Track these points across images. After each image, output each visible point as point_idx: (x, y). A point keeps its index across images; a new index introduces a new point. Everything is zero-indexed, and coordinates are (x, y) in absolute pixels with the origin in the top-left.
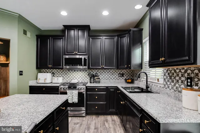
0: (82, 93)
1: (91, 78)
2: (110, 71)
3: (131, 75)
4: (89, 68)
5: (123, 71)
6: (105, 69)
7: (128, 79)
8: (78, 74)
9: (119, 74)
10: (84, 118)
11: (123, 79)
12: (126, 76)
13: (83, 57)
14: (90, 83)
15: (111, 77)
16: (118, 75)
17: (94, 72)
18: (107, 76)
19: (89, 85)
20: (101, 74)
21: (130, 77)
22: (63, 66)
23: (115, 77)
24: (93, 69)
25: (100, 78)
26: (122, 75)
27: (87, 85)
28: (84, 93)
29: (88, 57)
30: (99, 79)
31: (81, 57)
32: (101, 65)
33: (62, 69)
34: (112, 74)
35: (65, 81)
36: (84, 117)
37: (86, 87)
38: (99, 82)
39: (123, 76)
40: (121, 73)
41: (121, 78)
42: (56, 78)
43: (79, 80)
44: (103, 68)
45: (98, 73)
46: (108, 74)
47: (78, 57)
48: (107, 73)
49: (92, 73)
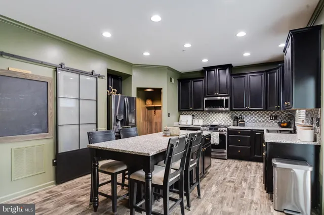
0: (223, 135)
1: (234, 120)
2: (257, 113)
3: (289, 118)
4: (231, 110)
5: (276, 113)
6: (252, 110)
7: (284, 123)
8: (219, 116)
9: (270, 116)
10: (226, 161)
11: (276, 122)
12: (280, 119)
13: (224, 98)
14: (233, 125)
15: (259, 120)
16: (269, 118)
17: (238, 114)
18: (254, 118)
19: (232, 127)
20: (246, 116)
21: (287, 120)
22: (203, 108)
23: (266, 120)
24: (237, 110)
25: (246, 121)
26: (276, 117)
27: (229, 128)
28: (226, 135)
29: (230, 98)
30: (244, 121)
31: (223, 98)
32: (246, 106)
33: (203, 111)
34: (261, 116)
35: (205, 124)
36: (225, 159)
37: (228, 129)
38: (244, 125)
39: (277, 119)
40: (274, 115)
41: (274, 122)
42: (196, 120)
43: (220, 122)
44: (248, 110)
45: (243, 114)
46: (256, 116)
47: (219, 98)
48: (254, 114)
49: (235, 115)
